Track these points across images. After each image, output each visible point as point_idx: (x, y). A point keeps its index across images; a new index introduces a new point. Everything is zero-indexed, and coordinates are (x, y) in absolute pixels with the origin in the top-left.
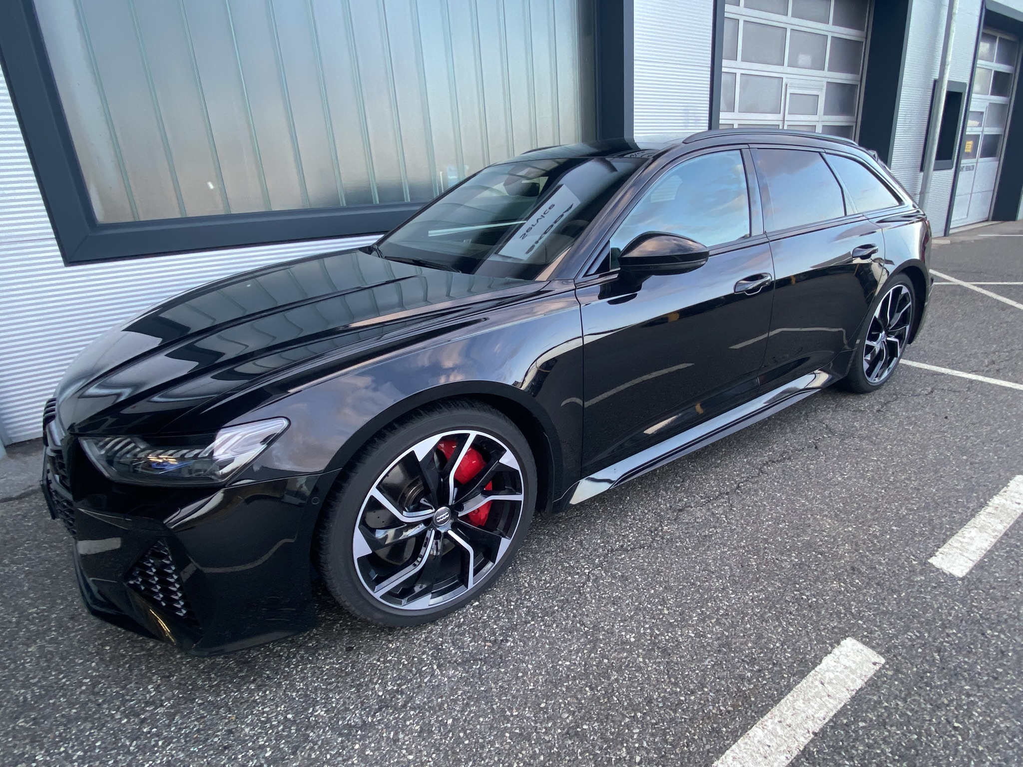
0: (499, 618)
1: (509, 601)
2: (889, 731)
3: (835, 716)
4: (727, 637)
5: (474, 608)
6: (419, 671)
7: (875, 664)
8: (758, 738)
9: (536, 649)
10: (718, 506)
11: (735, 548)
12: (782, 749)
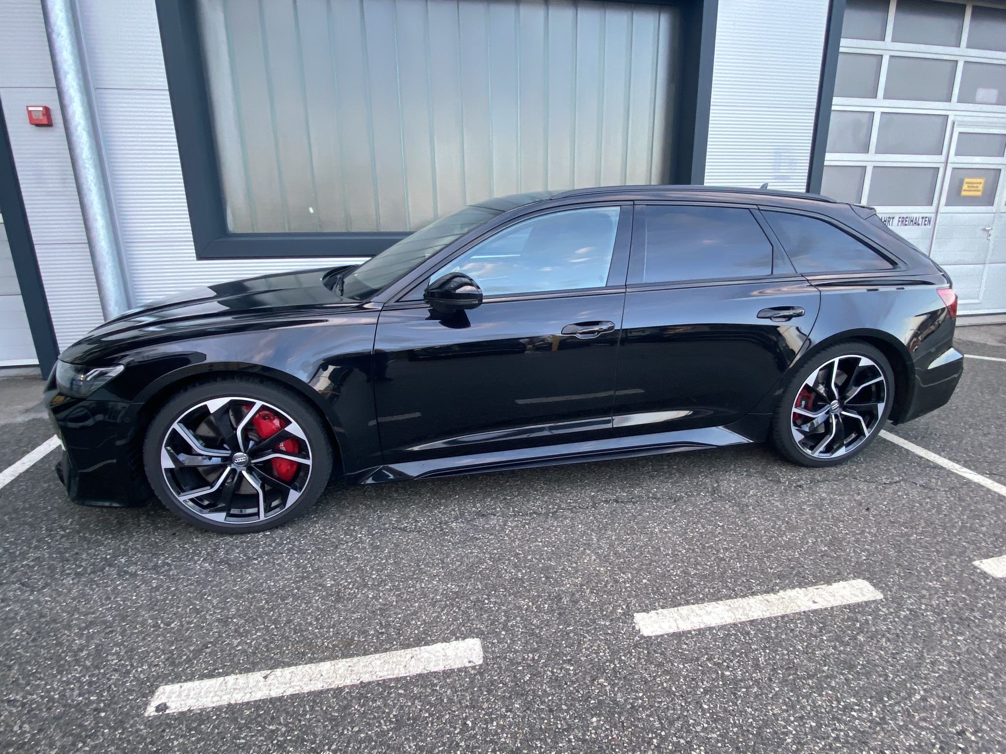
0: (270, 545)
1: (288, 538)
2: (413, 704)
3: (390, 680)
4: (392, 605)
5: (265, 535)
6: (192, 557)
7: (470, 662)
8: (322, 669)
9: (265, 570)
10: (516, 521)
11: (484, 553)
12: (328, 680)
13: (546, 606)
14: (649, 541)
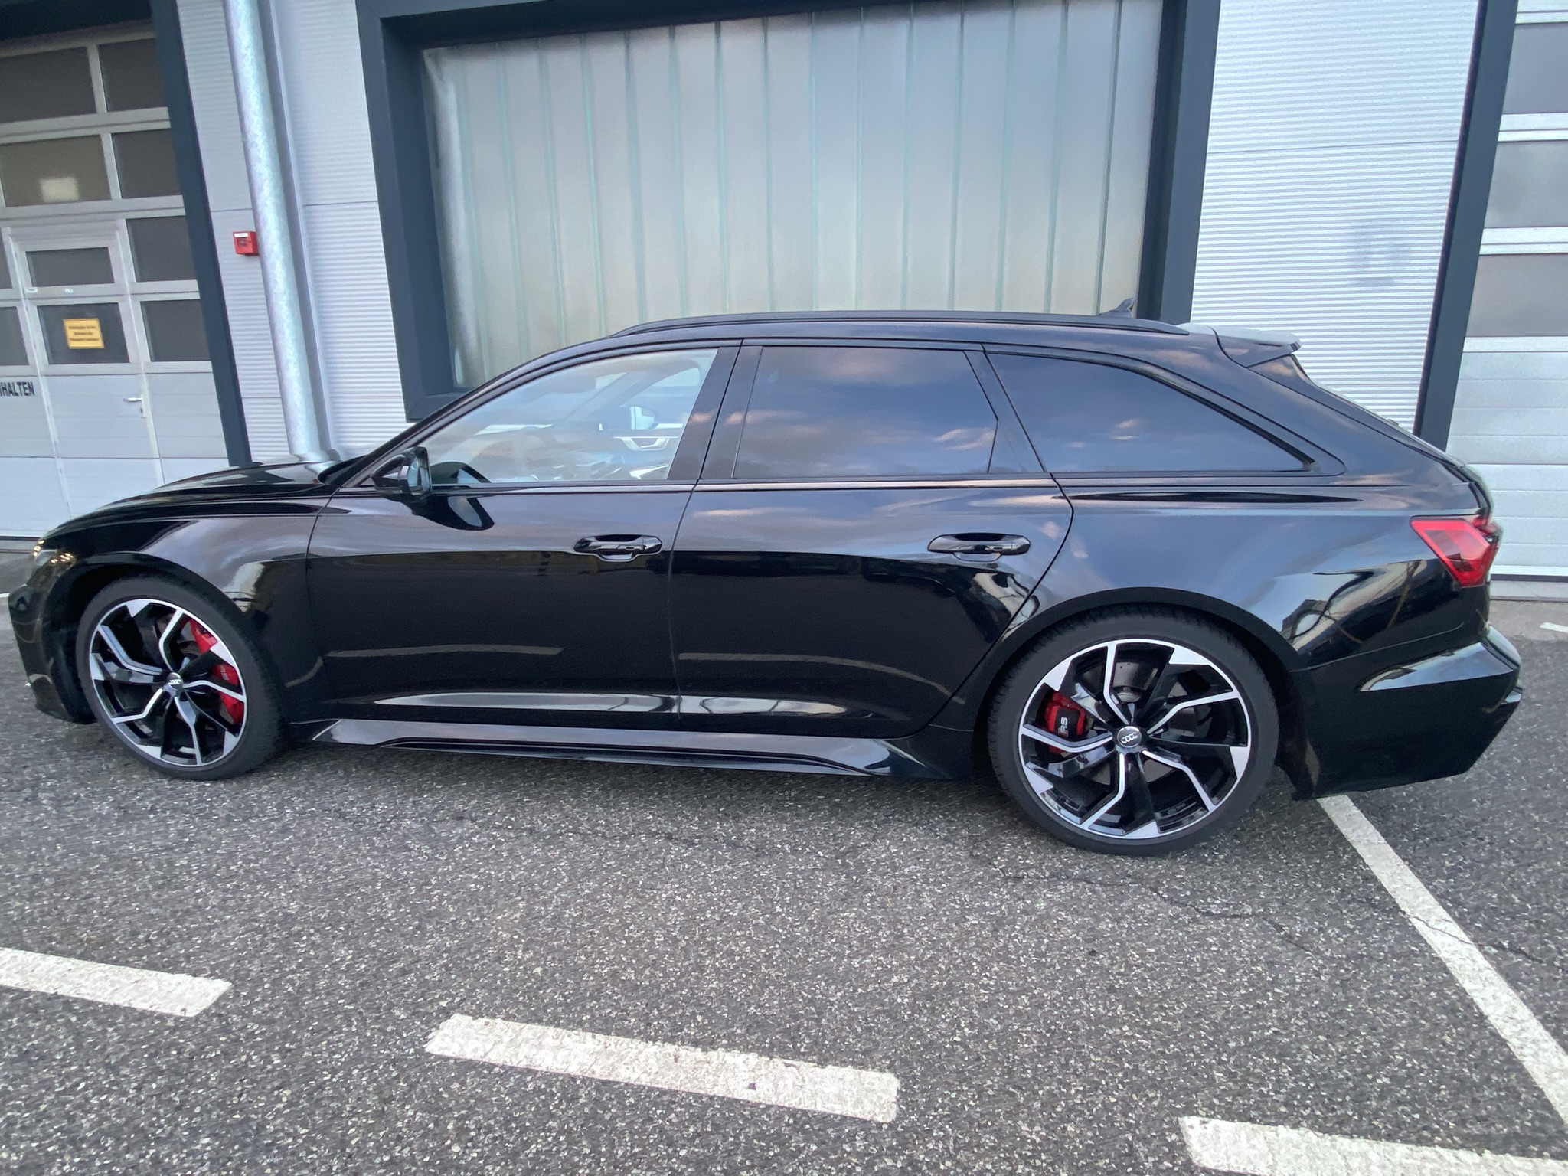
0: (191, 800)
1: (219, 795)
2: (65, 1038)
3: (82, 1001)
4: (202, 910)
5: (201, 786)
6: (107, 796)
8: (43, 963)
10: (489, 836)
11: (390, 872)
12: (31, 978)
13: (363, 966)
14: (630, 910)
